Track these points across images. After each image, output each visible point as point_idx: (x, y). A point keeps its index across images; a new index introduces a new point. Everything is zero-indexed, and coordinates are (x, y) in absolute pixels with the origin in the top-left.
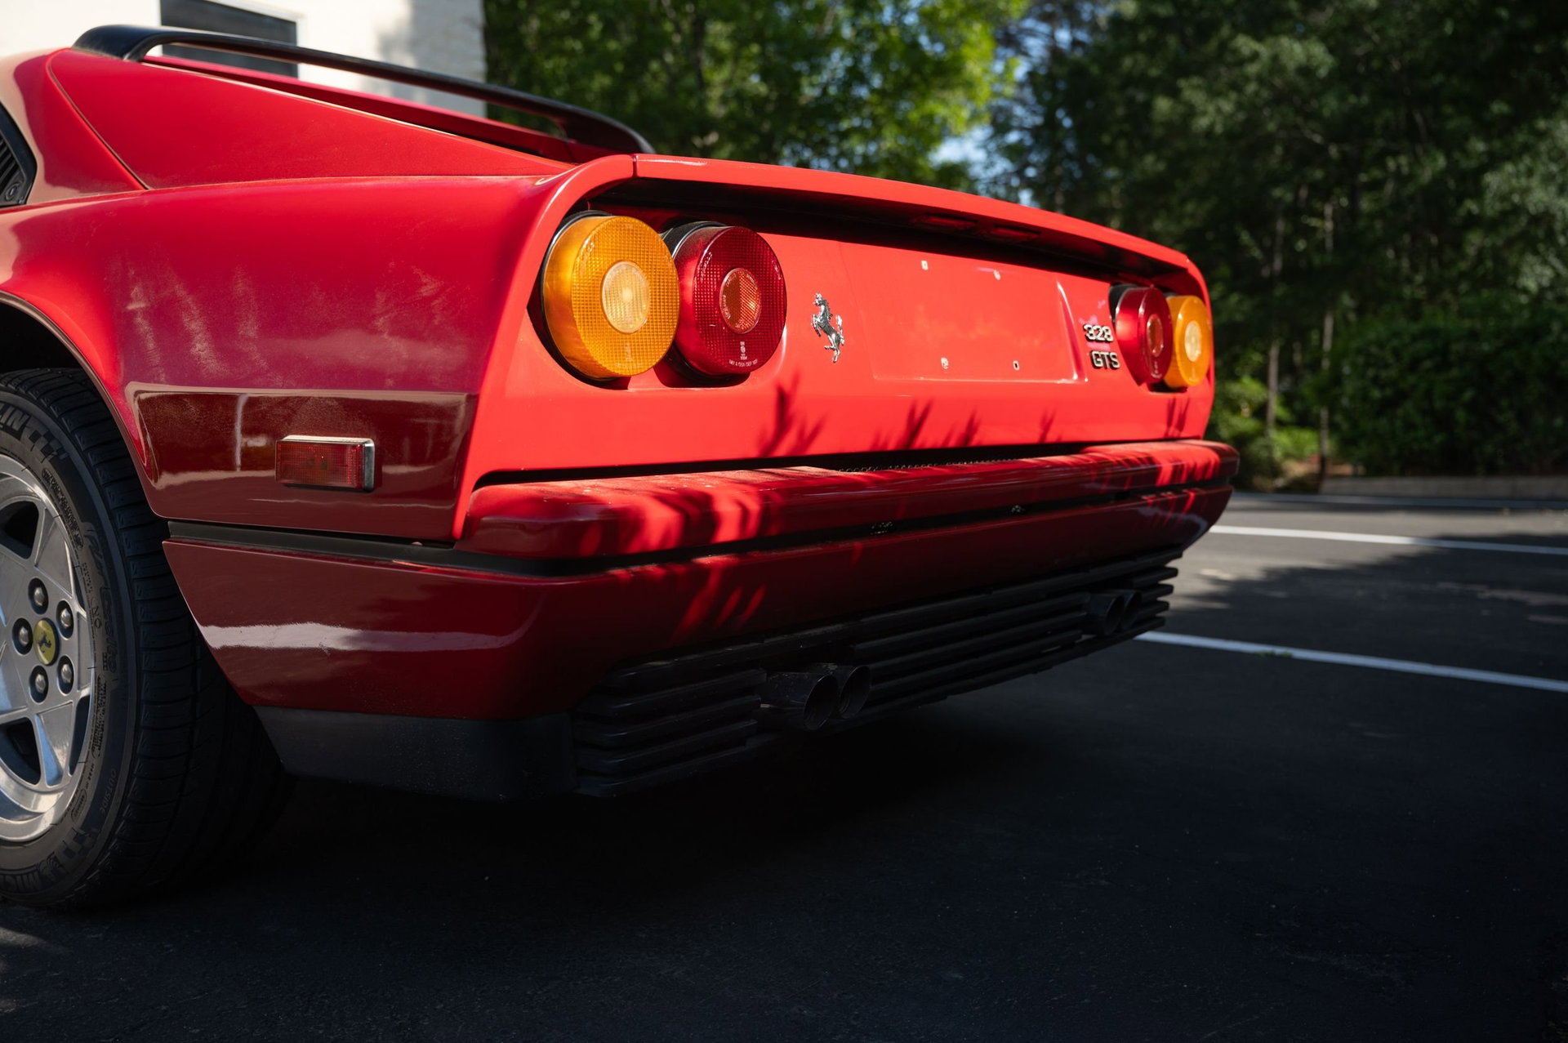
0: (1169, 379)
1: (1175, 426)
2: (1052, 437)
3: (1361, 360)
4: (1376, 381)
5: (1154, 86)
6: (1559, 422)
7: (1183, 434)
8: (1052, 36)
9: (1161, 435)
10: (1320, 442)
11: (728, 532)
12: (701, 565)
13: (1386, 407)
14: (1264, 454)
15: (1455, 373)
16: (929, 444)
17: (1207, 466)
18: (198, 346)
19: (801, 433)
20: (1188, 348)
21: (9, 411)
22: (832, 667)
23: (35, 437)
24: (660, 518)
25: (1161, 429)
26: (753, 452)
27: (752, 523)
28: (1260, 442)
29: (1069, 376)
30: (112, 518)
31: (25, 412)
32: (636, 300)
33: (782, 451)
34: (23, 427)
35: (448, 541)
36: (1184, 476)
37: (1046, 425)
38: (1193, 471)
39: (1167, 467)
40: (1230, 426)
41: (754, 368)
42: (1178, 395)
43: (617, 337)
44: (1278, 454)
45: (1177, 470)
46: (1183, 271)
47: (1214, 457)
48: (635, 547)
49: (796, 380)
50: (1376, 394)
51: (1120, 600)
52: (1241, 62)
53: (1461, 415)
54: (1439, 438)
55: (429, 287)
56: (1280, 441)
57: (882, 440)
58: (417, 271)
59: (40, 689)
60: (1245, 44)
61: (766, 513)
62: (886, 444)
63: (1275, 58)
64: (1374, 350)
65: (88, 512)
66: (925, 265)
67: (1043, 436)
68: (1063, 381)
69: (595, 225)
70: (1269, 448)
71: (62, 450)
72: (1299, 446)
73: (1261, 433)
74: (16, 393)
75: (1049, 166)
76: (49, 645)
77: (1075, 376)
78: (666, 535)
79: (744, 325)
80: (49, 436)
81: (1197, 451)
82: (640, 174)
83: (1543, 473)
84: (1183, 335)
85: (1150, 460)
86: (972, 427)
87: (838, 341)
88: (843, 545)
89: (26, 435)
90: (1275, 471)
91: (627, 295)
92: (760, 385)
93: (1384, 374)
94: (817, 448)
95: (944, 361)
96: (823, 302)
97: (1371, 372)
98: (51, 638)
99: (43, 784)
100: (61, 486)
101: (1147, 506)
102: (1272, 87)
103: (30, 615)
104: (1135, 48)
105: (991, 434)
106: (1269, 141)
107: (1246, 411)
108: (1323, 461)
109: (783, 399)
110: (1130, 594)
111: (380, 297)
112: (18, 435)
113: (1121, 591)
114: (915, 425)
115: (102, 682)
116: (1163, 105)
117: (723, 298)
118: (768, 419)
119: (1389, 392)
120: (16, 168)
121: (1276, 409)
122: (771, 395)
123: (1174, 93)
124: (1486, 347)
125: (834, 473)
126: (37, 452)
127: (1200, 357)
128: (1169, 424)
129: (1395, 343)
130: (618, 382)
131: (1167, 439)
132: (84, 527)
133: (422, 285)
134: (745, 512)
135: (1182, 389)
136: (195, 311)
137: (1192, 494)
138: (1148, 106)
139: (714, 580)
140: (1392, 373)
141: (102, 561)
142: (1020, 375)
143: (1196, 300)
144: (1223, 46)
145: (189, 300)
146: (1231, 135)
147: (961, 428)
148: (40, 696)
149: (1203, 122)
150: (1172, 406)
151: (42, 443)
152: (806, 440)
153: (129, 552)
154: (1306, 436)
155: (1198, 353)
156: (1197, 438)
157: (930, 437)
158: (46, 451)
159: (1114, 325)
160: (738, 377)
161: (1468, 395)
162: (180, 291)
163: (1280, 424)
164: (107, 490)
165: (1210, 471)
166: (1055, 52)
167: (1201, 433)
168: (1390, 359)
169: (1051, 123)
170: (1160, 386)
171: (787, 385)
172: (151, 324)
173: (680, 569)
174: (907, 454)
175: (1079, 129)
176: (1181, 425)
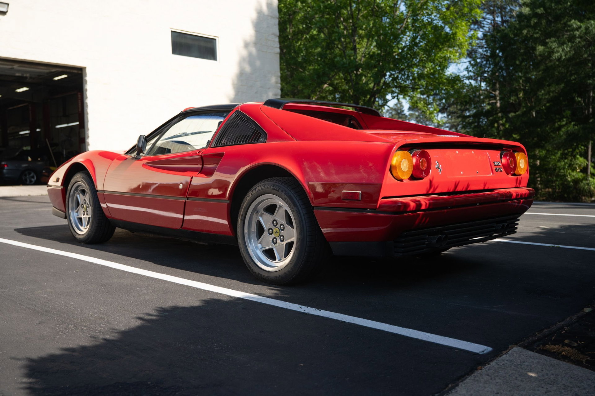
0: (516, 172)
1: (518, 184)
2: (486, 188)
5: (537, 41)
7: (521, 186)
8: (494, 20)
9: (514, 186)
11: (423, 207)
12: (418, 214)
14: (587, 187)
16: (459, 190)
17: (526, 193)
18: (322, 174)
19: (434, 188)
20: (521, 165)
21: (275, 186)
22: (440, 235)
23: (282, 191)
24: (412, 204)
25: (514, 185)
26: (425, 193)
27: (428, 205)
28: (585, 182)
29: (490, 174)
30: (301, 207)
31: (279, 186)
32: (406, 166)
33: (430, 192)
34: (279, 189)
35: (375, 209)
36: (519, 196)
37: (485, 185)
38: (521, 195)
39: (514, 194)
41: (426, 177)
42: (519, 177)
43: (403, 172)
44: (592, 187)
45: (517, 195)
46: (519, 147)
47: (527, 192)
48: (409, 210)
49: (433, 178)
51: (503, 225)
52: (573, 30)
55: (371, 165)
57: (449, 189)
58: (368, 162)
59: (275, 242)
60: (575, 23)
61: (430, 203)
62: (450, 190)
63: (587, 28)
65: (295, 205)
66: (457, 152)
67: (484, 188)
68: (489, 175)
69: (400, 152)
70: (588, 184)
71: (289, 194)
74: (276, 182)
75: (493, 72)
76: (278, 233)
77: (492, 174)
78: (413, 207)
79: (424, 169)
80: (285, 191)
81: (524, 190)
82: (407, 143)
84: (519, 162)
85: (510, 192)
86: (468, 186)
87: (440, 170)
88: (443, 211)
89: (280, 191)
90: (591, 194)
91: (405, 165)
92: (426, 180)
94: (437, 192)
95: (462, 173)
96: (437, 163)
98: (278, 231)
99: (277, 261)
100: (289, 200)
101: (515, 203)
102: (586, 40)
103: (273, 227)
104: (528, 26)
105: (473, 188)
106: (586, 61)
109: (431, 182)
110: (506, 224)
111: (361, 166)
112: (278, 191)
113: (504, 224)
114: (456, 186)
115: (299, 238)
116: (540, 48)
117: (420, 164)
118: (428, 186)
120: (261, 135)
121: (590, 168)
122: (429, 181)
123: (544, 44)
125: (440, 196)
126: (283, 194)
127: (524, 167)
128: (517, 183)
130: (402, 180)
131: (516, 187)
132: (295, 208)
133: (369, 164)
134: (426, 203)
135: (520, 175)
136: (320, 167)
137: (522, 201)
138: (534, 49)
139: (421, 216)
141: (299, 215)
142: (478, 174)
143: (523, 153)
144: (565, 24)
145: (318, 165)
146: (569, 60)
147: (465, 187)
148: (275, 243)
149: (556, 55)
150: (517, 180)
151: (284, 192)
152: (435, 190)
153: (305, 213)
155: (523, 166)
156: (525, 187)
157: (459, 189)
158: (285, 194)
159: (501, 161)
160: (422, 178)
162: (316, 164)
163: (592, 174)
164: (299, 201)
165: (527, 194)
166: (495, 26)
167: (526, 186)
169: (494, 55)
170: (514, 175)
171: (431, 179)
172: (310, 170)
173: (415, 214)
174: (455, 192)
175: (506, 58)
176: (520, 183)
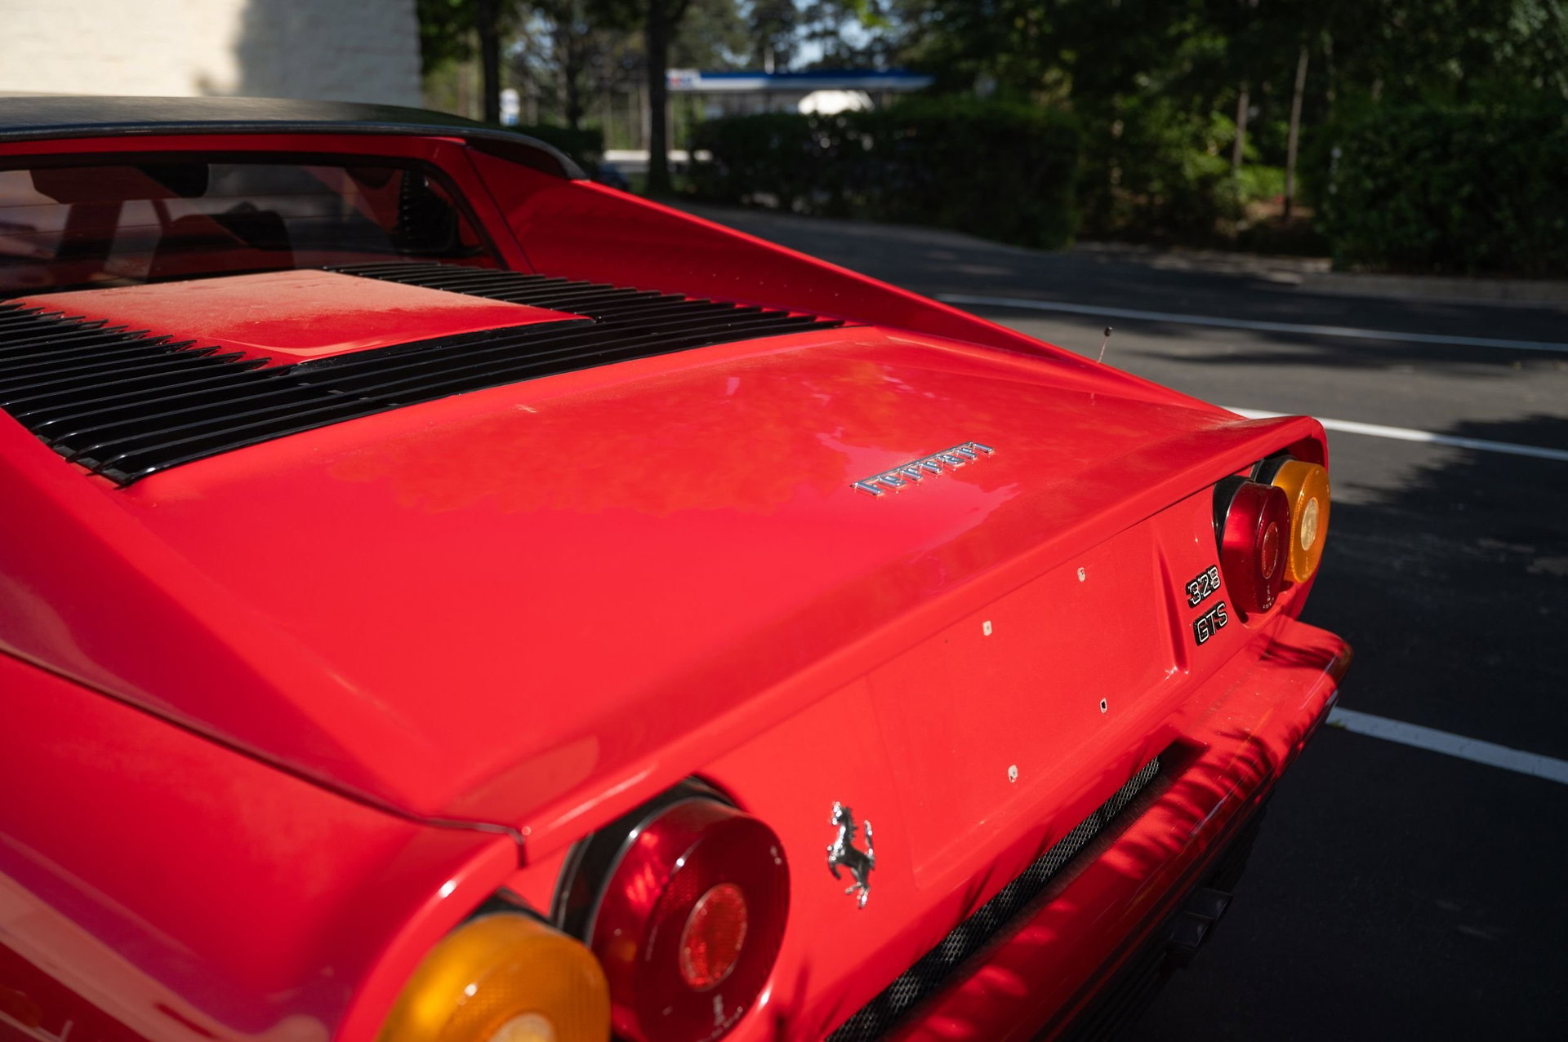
3: (1354, 145)
4: (1369, 170)
6: (1559, 223)
10: (1286, 181)
13: (1376, 199)
14: (1229, 196)
15: (1454, 165)
28: (1226, 182)
40: (1196, 165)
44: (1243, 197)
50: (1369, 184)
53: (1456, 211)
54: (1430, 235)
56: (1246, 178)
64: (1370, 135)
70: (1234, 189)
72: (1263, 186)
73: (1228, 173)
83: (1537, 276)
87: (866, 868)
90: (1239, 213)
93: (1379, 162)
97: (1364, 160)
107: (1213, 150)
108: (1288, 203)
119: (1382, 182)
121: (1244, 147)
124: (1490, 139)
129: (1393, 129)
140: (1388, 161)
154: (1272, 174)
161: (1466, 190)
163: (1247, 162)
168: (1386, 147)
